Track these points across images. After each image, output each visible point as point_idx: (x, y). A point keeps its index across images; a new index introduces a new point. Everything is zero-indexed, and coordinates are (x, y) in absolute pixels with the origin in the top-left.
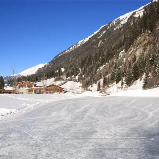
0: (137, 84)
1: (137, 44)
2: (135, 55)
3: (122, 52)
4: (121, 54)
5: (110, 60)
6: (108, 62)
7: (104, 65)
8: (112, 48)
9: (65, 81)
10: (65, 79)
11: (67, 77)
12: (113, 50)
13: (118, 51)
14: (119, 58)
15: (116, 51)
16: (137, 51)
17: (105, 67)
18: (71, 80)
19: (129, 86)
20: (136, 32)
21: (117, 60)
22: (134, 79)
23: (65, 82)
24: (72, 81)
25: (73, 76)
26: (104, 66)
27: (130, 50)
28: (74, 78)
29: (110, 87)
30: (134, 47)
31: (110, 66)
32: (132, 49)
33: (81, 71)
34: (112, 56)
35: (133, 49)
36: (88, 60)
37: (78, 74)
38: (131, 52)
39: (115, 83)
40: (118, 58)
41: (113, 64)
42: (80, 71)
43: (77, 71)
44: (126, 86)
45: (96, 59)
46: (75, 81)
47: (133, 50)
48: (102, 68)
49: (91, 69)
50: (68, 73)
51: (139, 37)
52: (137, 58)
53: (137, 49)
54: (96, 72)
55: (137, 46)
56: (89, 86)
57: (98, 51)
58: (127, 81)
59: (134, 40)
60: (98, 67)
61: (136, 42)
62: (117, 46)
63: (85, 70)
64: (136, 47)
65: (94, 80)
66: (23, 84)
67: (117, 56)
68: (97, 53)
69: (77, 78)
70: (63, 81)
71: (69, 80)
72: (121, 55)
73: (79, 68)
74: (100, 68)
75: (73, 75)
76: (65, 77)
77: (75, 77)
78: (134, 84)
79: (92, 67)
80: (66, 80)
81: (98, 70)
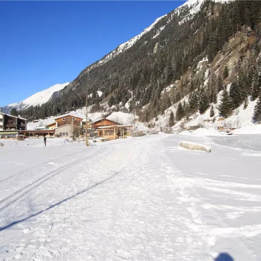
0: (239, 114)
1: (228, 49)
2: (226, 68)
3: (201, 62)
4: (200, 66)
5: (182, 75)
6: (179, 79)
7: (173, 83)
8: (183, 55)
9: (108, 111)
10: (108, 108)
11: (111, 106)
12: (186, 59)
13: (194, 60)
14: (197, 72)
15: (192, 61)
16: (230, 61)
17: (174, 87)
18: (118, 110)
19: (226, 118)
20: (226, 30)
21: (194, 75)
22: (234, 106)
23: (108, 113)
24: (120, 112)
25: (121, 103)
26: (172, 86)
27: (218, 59)
28: (122, 107)
29: (191, 119)
30: (224, 54)
31: (183, 86)
32: (220, 58)
33: (133, 95)
34: (186, 69)
35: (222, 57)
36: (142, 76)
37: (128, 100)
38: (218, 62)
39: (198, 113)
40: (195, 72)
41: (187, 82)
42: (131, 94)
43: (126, 94)
44: (221, 117)
45: (156, 74)
46: (125, 111)
47: (222, 59)
48: (170, 89)
49: (150, 92)
50: (112, 98)
51: (232, 38)
52: (230, 72)
53: (229, 57)
54: (159, 96)
55: (230, 53)
56: (152, 118)
57: (159, 60)
58: (222, 109)
59: (224, 43)
60: (162, 87)
61: (228, 45)
62: (192, 53)
63: (139, 93)
64: (228, 54)
65: (159, 109)
66: (64, 119)
67: (194, 69)
68: (157, 65)
69: (127, 105)
70: (105, 112)
71: (114, 110)
72: (199, 68)
73: (128, 89)
74: (167, 89)
75: (120, 101)
76: (107, 106)
77: (124, 105)
78: (234, 114)
79: (151, 88)
80: (111, 109)
81: (163, 92)
